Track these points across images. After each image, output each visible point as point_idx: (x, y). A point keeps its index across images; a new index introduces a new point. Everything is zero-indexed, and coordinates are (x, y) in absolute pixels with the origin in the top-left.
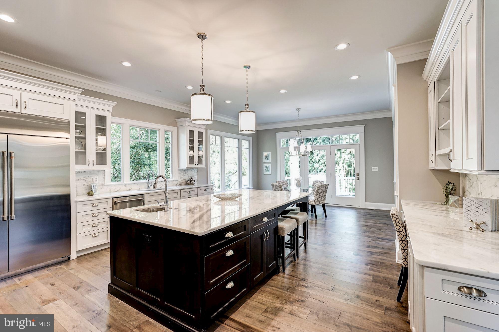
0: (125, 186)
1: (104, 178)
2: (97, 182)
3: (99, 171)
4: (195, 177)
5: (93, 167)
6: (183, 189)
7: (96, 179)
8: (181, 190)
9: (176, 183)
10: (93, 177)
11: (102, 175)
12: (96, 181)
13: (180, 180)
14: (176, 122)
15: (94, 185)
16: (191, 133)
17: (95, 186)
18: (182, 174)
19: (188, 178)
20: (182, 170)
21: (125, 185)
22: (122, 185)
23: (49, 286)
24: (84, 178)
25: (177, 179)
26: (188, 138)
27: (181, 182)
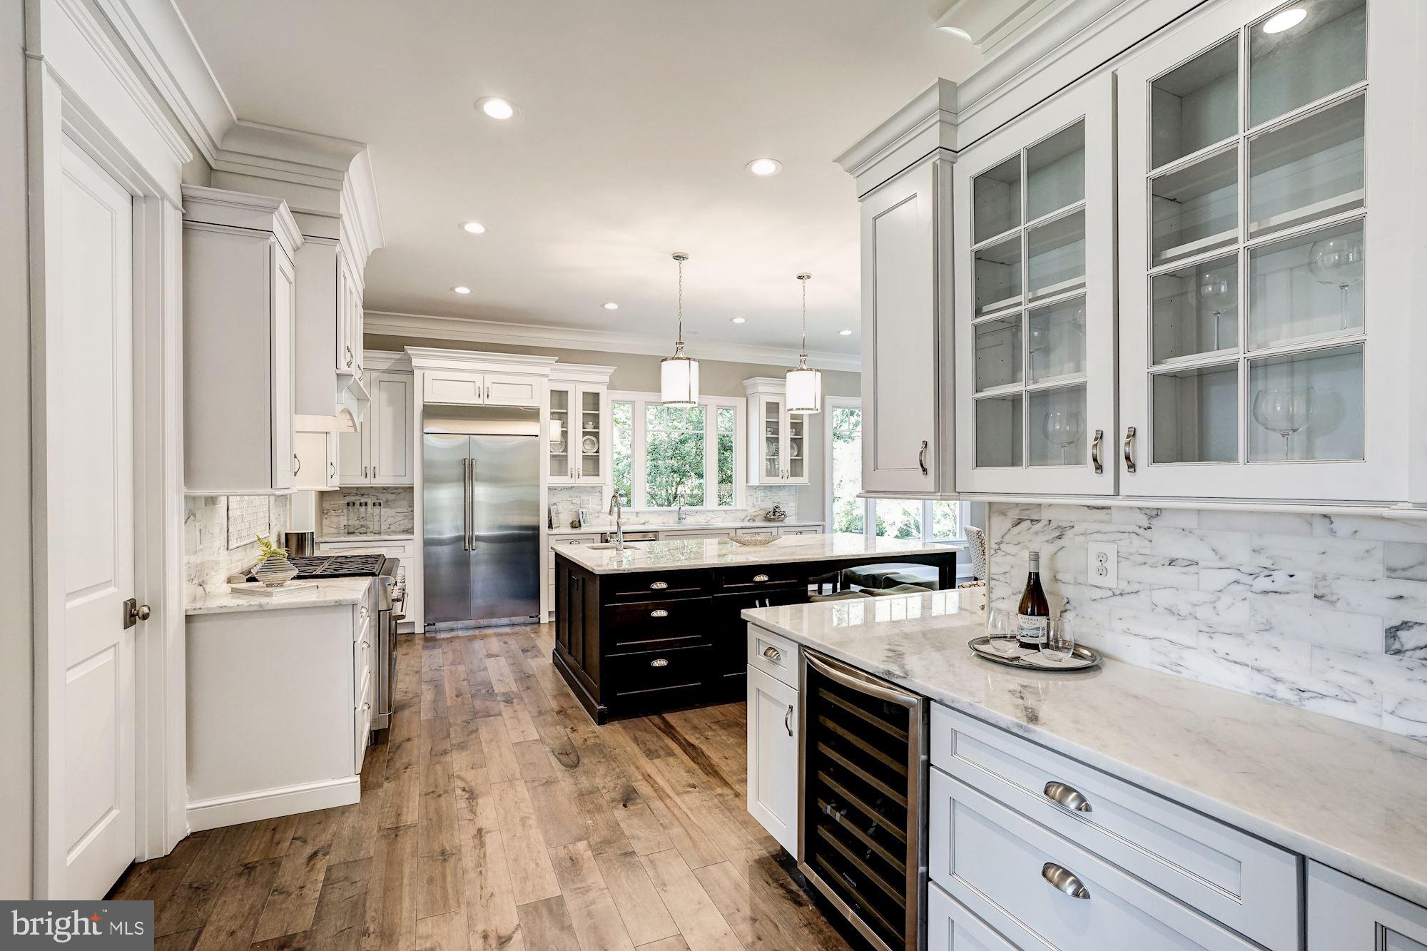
0: (637, 516)
1: (601, 500)
2: (590, 506)
3: (593, 487)
4: (789, 507)
5: (577, 481)
6: (742, 528)
7: (588, 500)
8: (736, 529)
9: (742, 515)
10: (584, 497)
11: (598, 494)
12: (588, 504)
13: (751, 511)
14: (744, 387)
15: (584, 510)
16: (773, 408)
17: (584, 513)
18: (757, 498)
19: (770, 507)
20: (755, 488)
21: (637, 513)
22: (632, 513)
23: (502, 643)
24: (569, 499)
25: (745, 508)
26: (764, 420)
27: (754, 514)
